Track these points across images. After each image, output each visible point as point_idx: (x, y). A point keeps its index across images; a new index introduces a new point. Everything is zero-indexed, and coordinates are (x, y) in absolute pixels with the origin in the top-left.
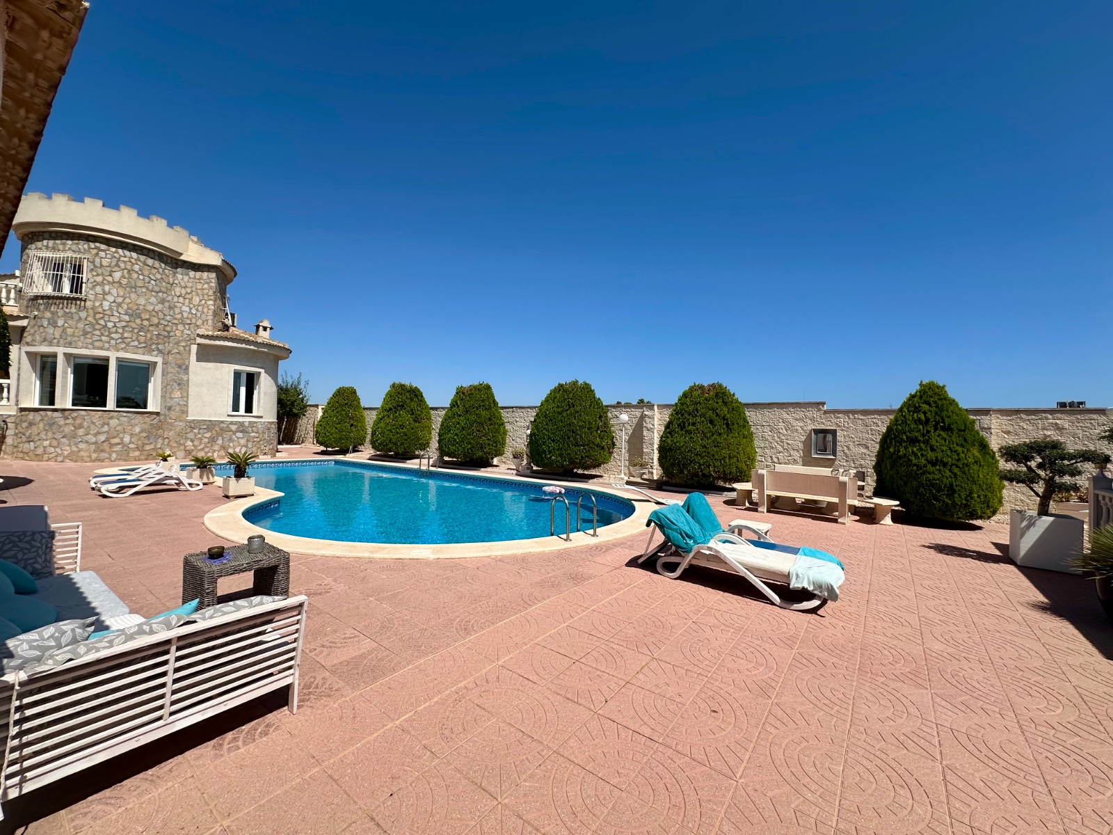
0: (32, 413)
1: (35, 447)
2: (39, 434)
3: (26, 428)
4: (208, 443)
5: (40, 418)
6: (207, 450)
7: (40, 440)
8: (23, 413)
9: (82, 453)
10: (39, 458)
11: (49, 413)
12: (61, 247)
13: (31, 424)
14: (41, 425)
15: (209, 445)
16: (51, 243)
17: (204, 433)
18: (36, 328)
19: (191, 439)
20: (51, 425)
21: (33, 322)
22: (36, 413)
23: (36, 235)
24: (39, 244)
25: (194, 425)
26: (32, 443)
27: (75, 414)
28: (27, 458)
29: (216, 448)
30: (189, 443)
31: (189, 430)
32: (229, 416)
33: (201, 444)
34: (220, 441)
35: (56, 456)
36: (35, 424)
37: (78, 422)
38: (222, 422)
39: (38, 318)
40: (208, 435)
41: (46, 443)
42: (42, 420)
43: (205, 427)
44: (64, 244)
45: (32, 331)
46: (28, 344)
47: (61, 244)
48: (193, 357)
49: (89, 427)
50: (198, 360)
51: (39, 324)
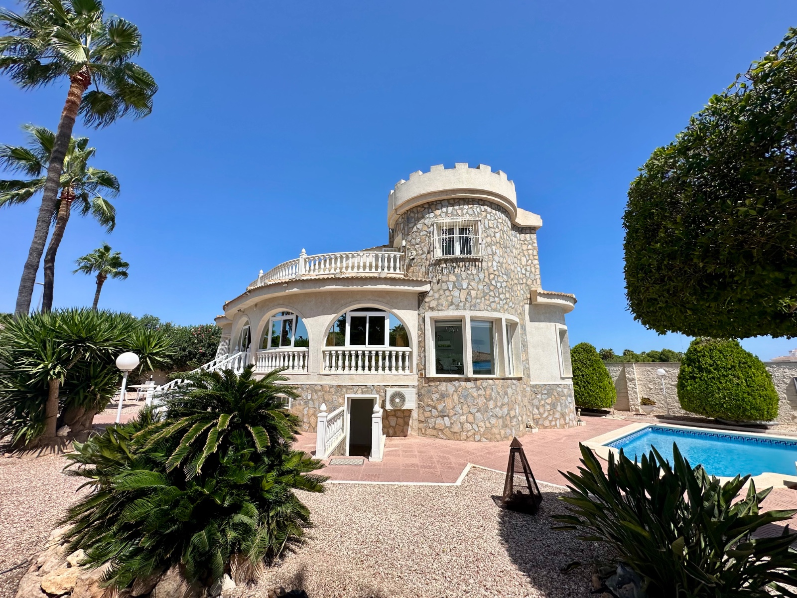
0: (444, 384)
1: (452, 424)
2: (454, 407)
3: (438, 400)
4: (551, 409)
5: (453, 389)
6: (550, 418)
7: (455, 414)
8: (431, 384)
9: (495, 430)
10: (456, 436)
11: (463, 383)
12: (459, 212)
13: (443, 396)
14: (456, 397)
15: (551, 413)
16: (450, 209)
17: (546, 399)
18: (441, 292)
19: (537, 406)
20: (466, 397)
21: (436, 287)
22: (449, 384)
23: (433, 204)
24: (438, 212)
25: (537, 389)
26: (446, 418)
27: (485, 384)
28: (441, 436)
29: (557, 415)
30: (536, 411)
31: (534, 396)
32: (562, 378)
33: (544, 411)
34: (559, 408)
35: (474, 434)
36: (448, 396)
37: (488, 393)
38: (558, 386)
39: (443, 282)
40: (549, 401)
41: (463, 418)
42: (456, 391)
43: (546, 392)
44: (462, 209)
45: (437, 295)
46: (432, 309)
47: (459, 209)
48: (527, 317)
49: (496, 398)
50: (531, 320)
51: (445, 287)
